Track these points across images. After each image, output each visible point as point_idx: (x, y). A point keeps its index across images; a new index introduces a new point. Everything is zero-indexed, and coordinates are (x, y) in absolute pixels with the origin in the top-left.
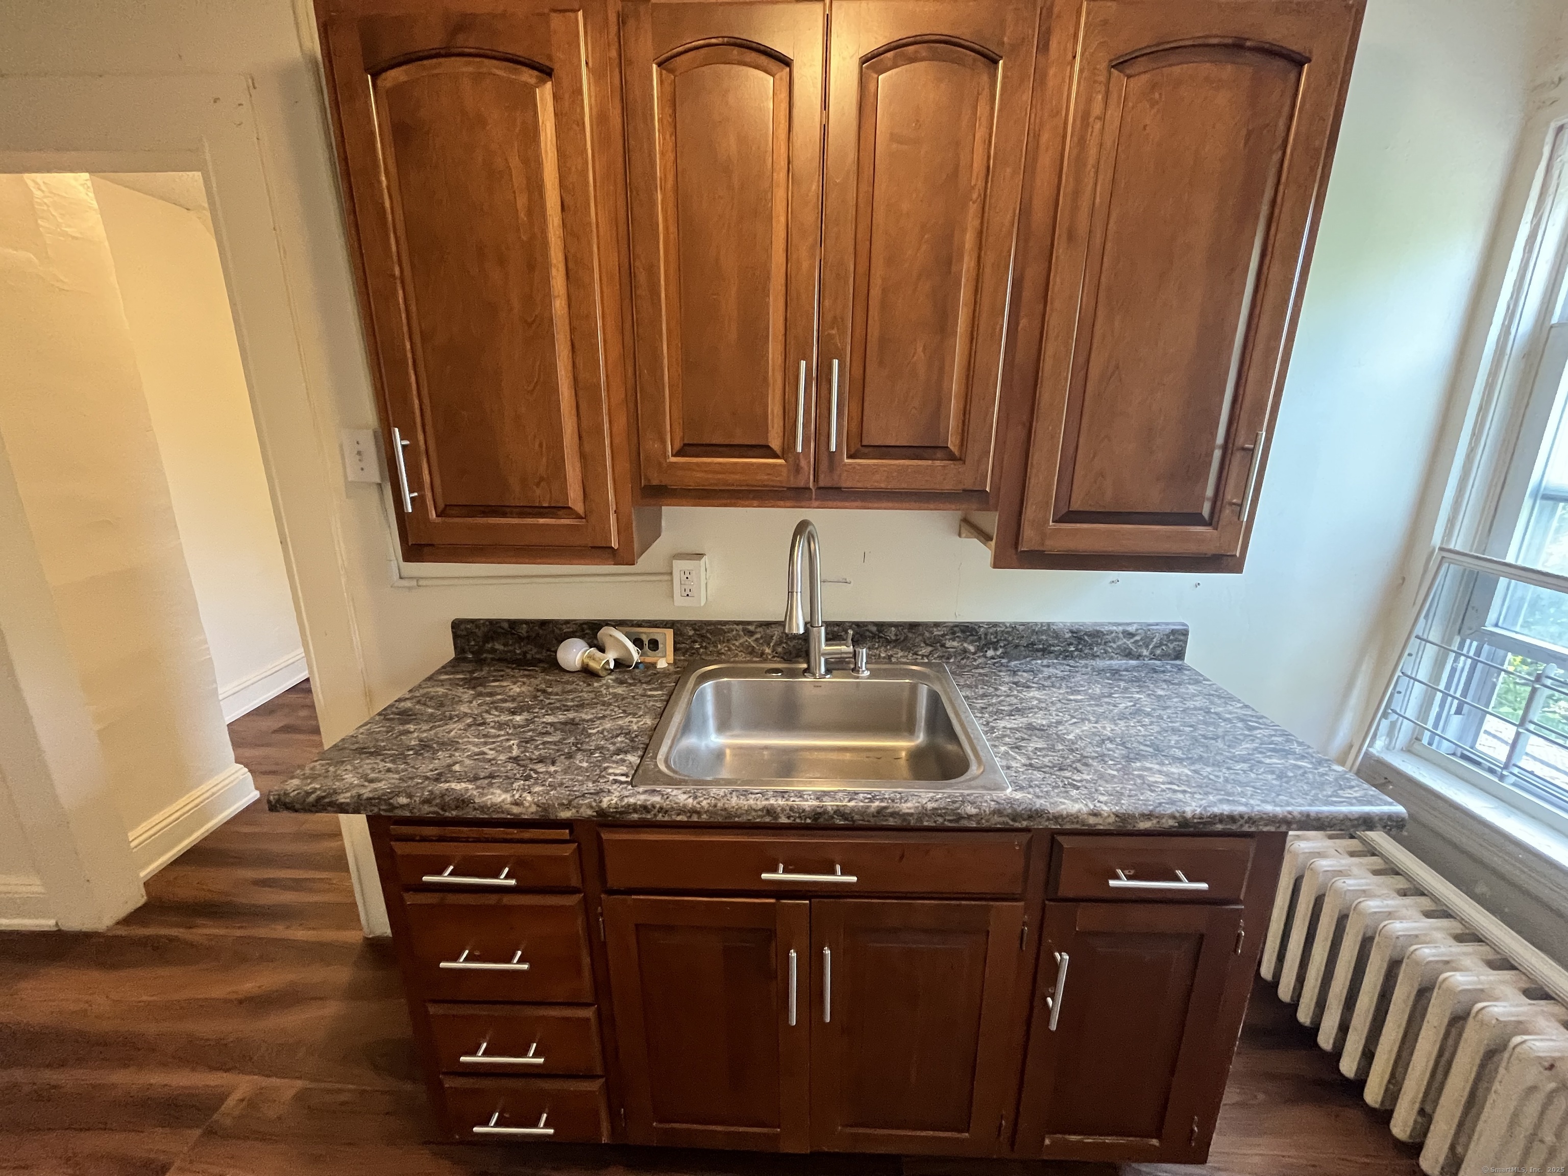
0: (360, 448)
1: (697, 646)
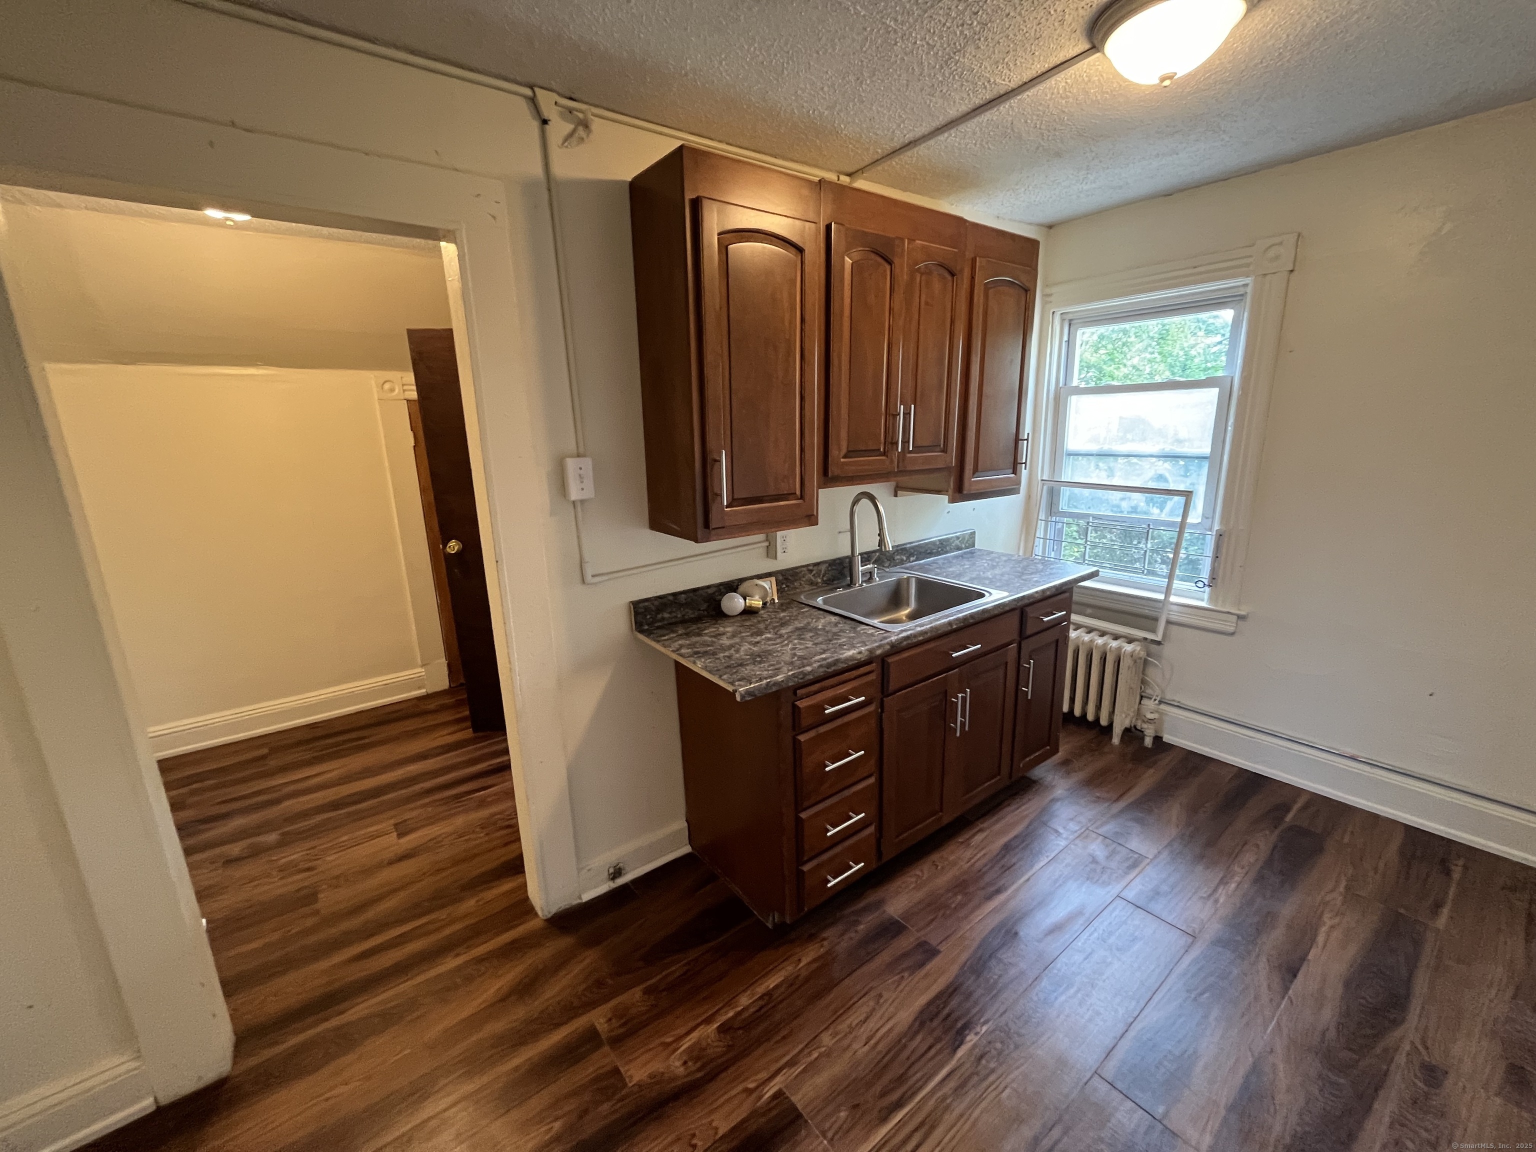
0: (582, 472)
1: (784, 586)
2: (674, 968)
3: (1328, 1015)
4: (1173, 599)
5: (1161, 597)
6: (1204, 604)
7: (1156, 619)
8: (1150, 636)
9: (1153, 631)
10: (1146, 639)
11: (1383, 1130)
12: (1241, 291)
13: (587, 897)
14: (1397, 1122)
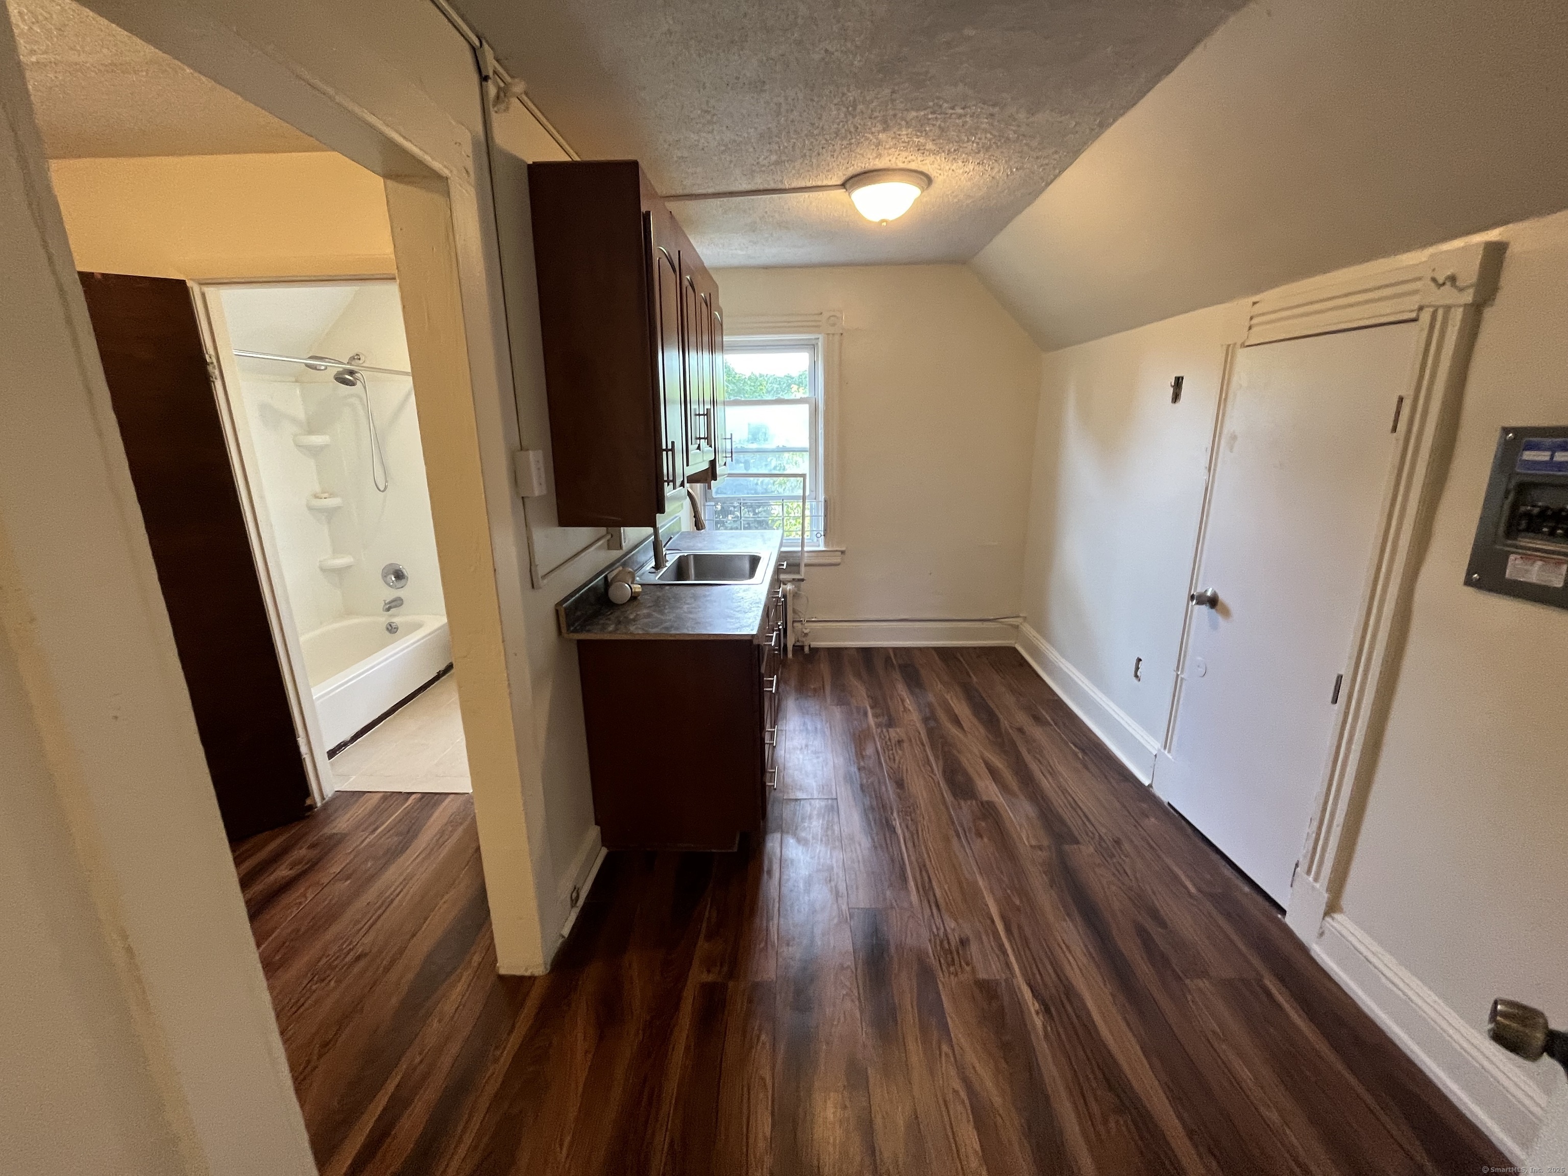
0: (539, 466)
2: (707, 914)
3: (982, 730)
4: (806, 549)
5: (800, 549)
6: (822, 548)
7: (798, 565)
8: (797, 577)
9: (798, 573)
10: (794, 579)
11: (1029, 756)
12: (814, 342)
13: (566, 932)
14: (1029, 751)
